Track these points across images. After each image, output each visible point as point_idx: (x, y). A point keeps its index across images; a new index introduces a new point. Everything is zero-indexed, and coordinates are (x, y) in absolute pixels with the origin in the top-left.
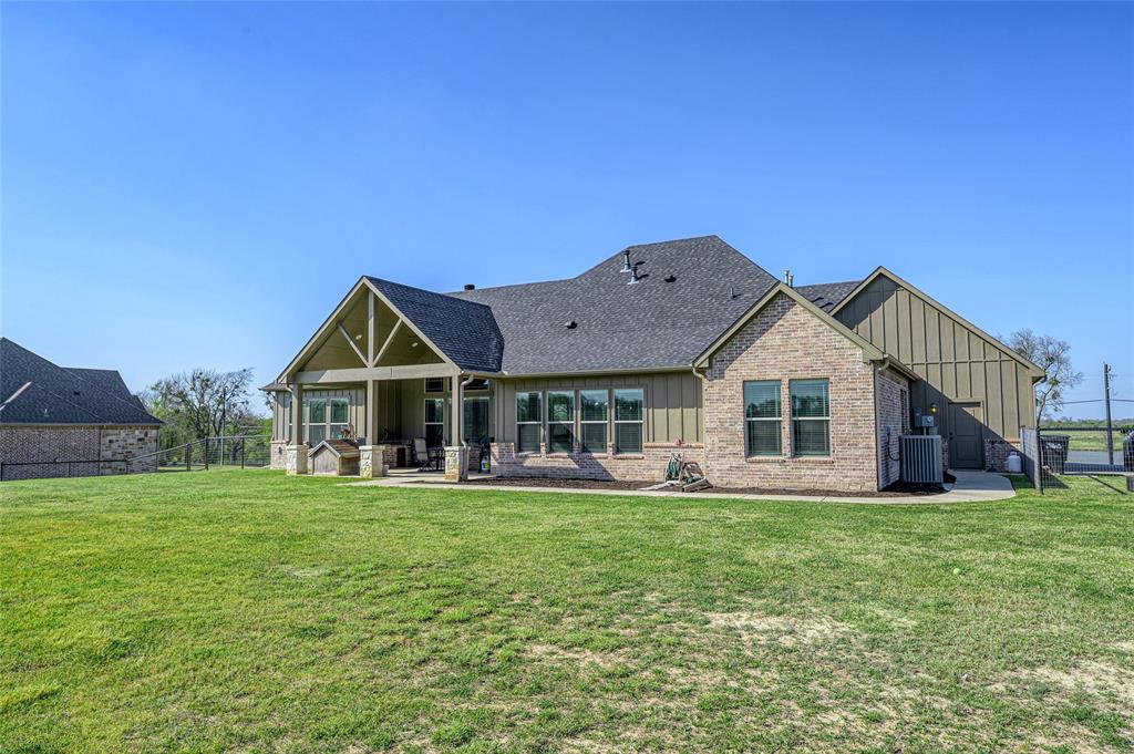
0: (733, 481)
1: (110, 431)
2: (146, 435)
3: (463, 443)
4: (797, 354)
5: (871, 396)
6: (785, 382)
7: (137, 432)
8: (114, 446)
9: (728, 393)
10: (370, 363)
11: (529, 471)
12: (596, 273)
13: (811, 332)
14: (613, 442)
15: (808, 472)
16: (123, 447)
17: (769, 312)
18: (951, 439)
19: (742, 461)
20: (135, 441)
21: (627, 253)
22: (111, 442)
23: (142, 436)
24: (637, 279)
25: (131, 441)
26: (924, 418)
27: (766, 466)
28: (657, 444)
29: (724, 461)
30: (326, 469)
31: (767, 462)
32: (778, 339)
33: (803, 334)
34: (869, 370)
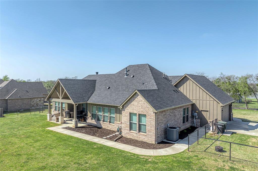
0: (127, 136)
1: (33, 99)
2: (41, 99)
3: (76, 119)
4: (140, 108)
5: (154, 120)
6: (138, 114)
7: (39, 99)
8: (34, 102)
9: (126, 115)
10: (61, 98)
11: (94, 125)
12: (120, 72)
13: (143, 103)
14: (109, 120)
15: (141, 137)
16: (36, 102)
17: (135, 96)
18: (201, 119)
19: (128, 132)
20: (39, 101)
21: (126, 68)
22: (33, 101)
23: (40, 100)
24: (127, 75)
25: (37, 101)
26: (195, 113)
27: (134, 134)
28: (117, 122)
29: (125, 131)
30: (54, 120)
31: (133, 133)
32: (136, 104)
33: (141, 103)
34: (154, 114)
